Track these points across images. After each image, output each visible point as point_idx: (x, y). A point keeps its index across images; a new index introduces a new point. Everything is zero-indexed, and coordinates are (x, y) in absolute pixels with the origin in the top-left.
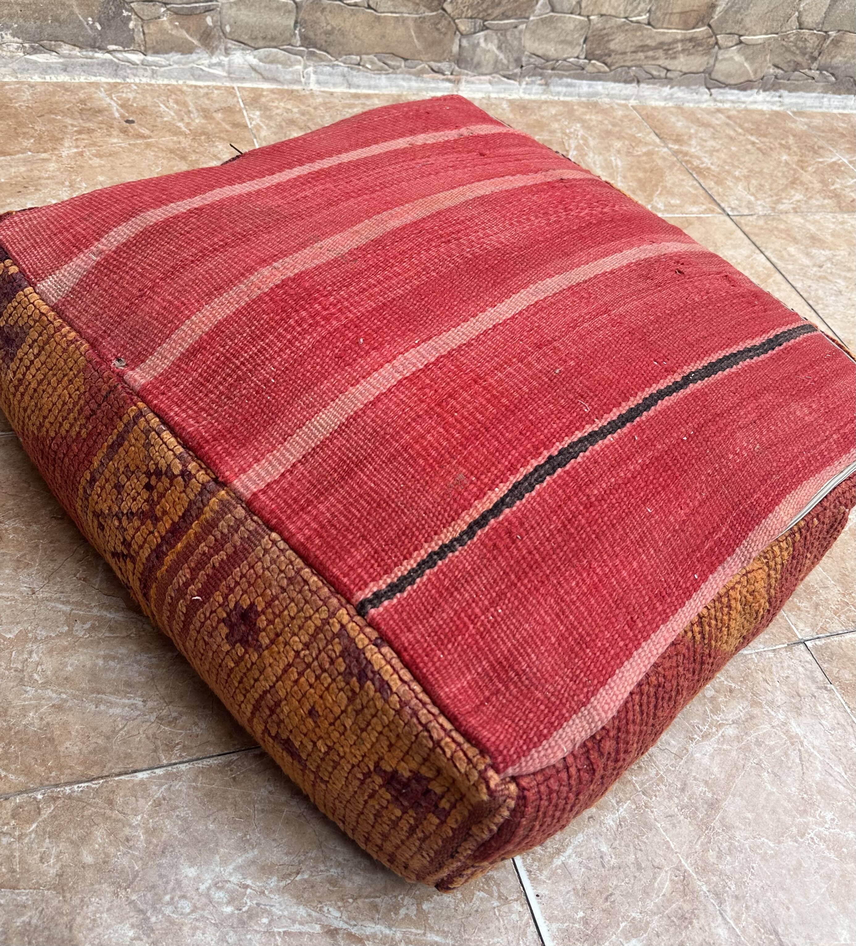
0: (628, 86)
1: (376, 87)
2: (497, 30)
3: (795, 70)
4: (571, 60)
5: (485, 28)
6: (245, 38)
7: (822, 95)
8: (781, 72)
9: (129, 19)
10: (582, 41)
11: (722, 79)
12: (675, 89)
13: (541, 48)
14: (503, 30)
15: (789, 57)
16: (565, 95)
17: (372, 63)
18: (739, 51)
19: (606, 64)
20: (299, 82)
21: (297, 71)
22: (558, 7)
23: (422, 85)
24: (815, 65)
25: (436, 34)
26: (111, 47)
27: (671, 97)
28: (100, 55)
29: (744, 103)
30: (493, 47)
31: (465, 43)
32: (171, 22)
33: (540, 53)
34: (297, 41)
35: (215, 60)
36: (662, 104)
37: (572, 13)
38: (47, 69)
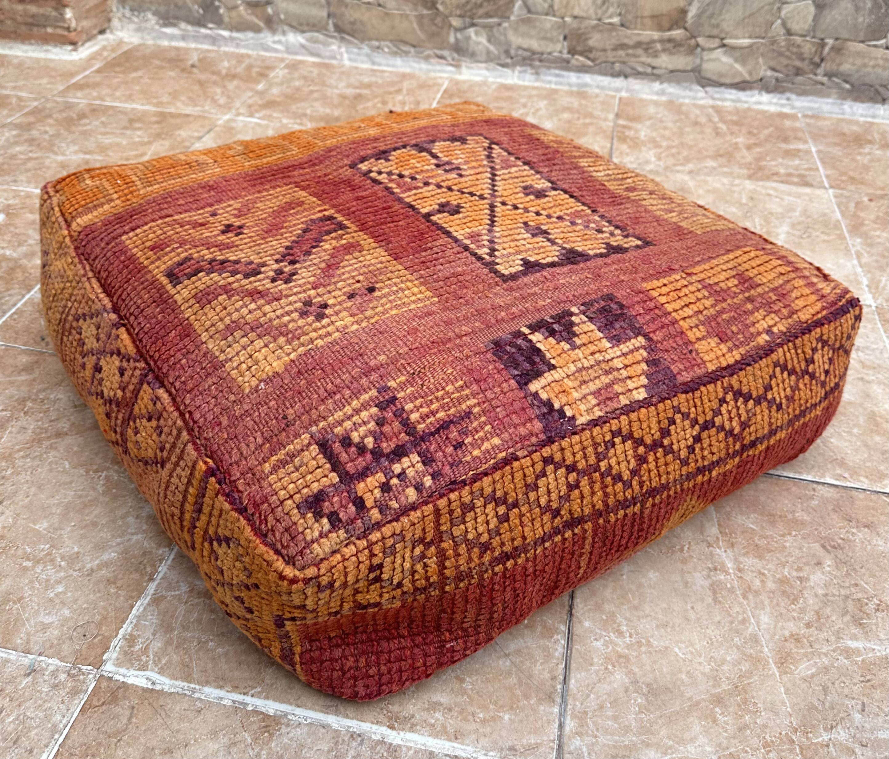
0: (615, 79)
1: (393, 66)
2: (484, 27)
3: (797, 74)
4: (556, 54)
5: (473, 25)
6: (294, 24)
7: (839, 101)
8: (780, 75)
9: (218, 8)
10: (561, 38)
11: (714, 78)
12: (665, 85)
13: (526, 43)
14: (489, 27)
15: (785, 62)
16: (556, 83)
17: (388, 47)
18: (725, 53)
19: (589, 58)
20: (334, 58)
21: (333, 51)
22: (533, 9)
23: (430, 67)
24: (820, 71)
25: (434, 28)
26: (211, 25)
27: (662, 93)
28: (203, 31)
29: (746, 102)
30: (483, 40)
31: (459, 35)
32: (246, 10)
33: (525, 46)
34: (331, 27)
35: (276, 38)
36: (655, 98)
37: (547, 14)
38: (172, 37)
